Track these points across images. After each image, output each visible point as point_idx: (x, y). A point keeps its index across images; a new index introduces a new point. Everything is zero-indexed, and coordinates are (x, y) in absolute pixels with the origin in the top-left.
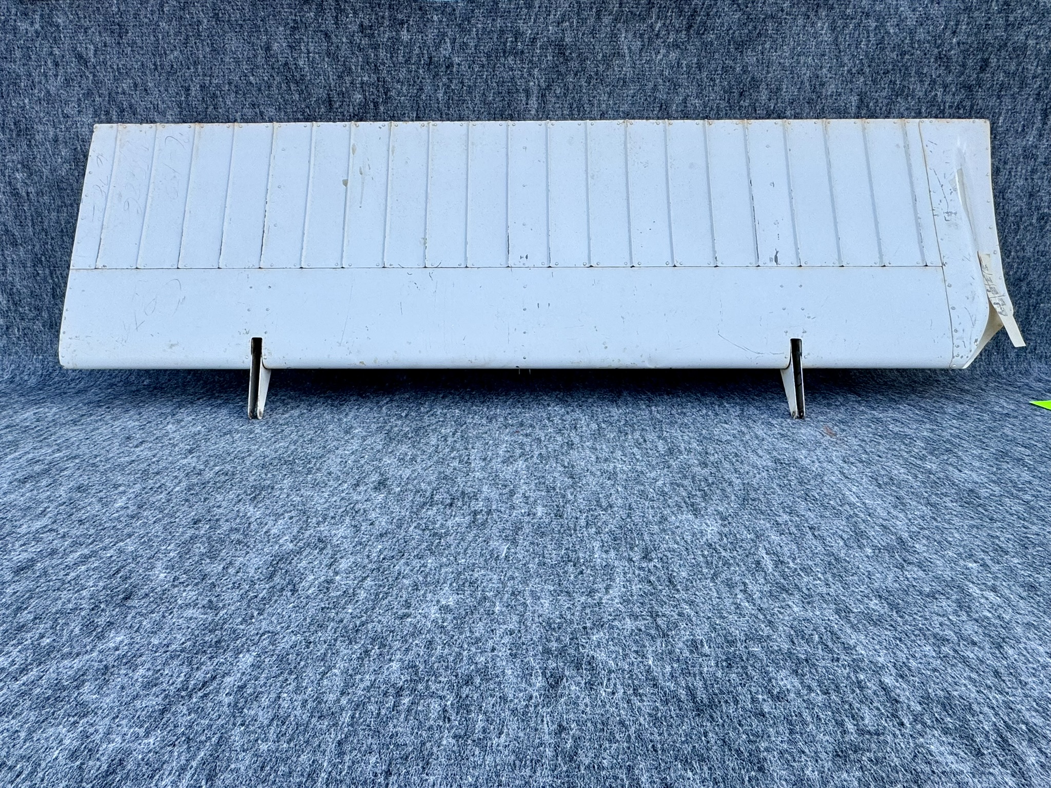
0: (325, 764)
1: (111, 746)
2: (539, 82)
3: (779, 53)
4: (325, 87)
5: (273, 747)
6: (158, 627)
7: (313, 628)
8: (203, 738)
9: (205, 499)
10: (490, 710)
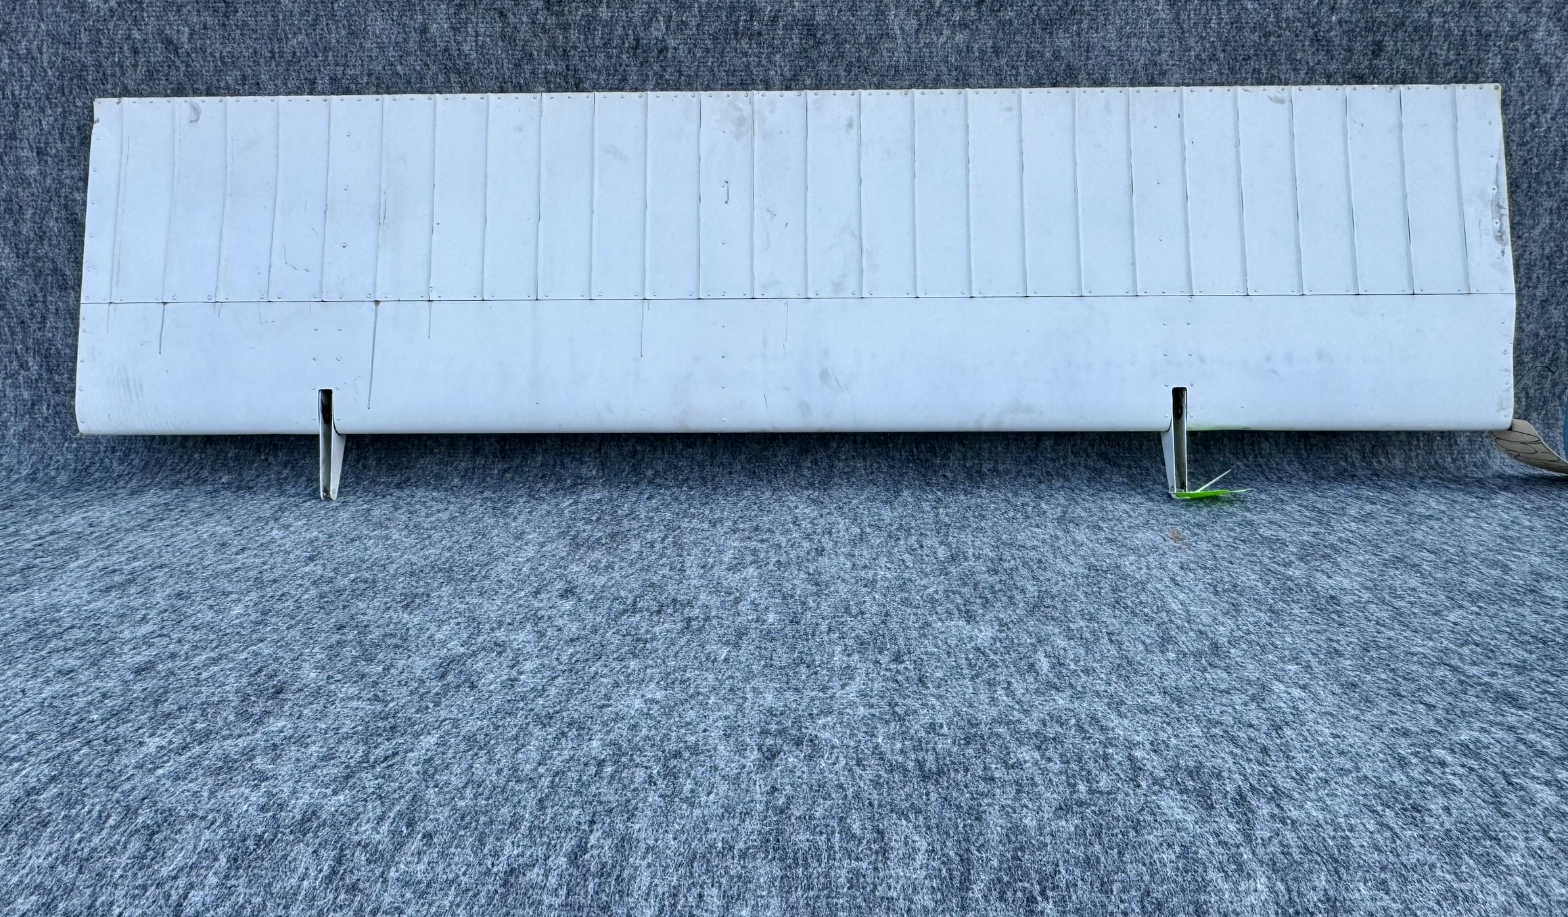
0: (527, 816)
1: (300, 802)
2: (782, 70)
3: (1102, 34)
4: (497, 78)
5: (471, 803)
6: (322, 715)
7: (500, 716)
8: (397, 796)
9: (344, 607)
10: (699, 776)
